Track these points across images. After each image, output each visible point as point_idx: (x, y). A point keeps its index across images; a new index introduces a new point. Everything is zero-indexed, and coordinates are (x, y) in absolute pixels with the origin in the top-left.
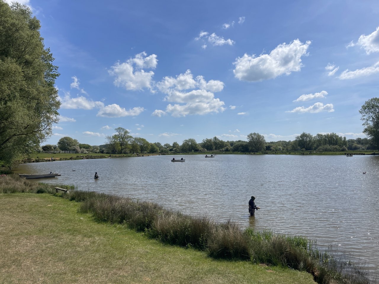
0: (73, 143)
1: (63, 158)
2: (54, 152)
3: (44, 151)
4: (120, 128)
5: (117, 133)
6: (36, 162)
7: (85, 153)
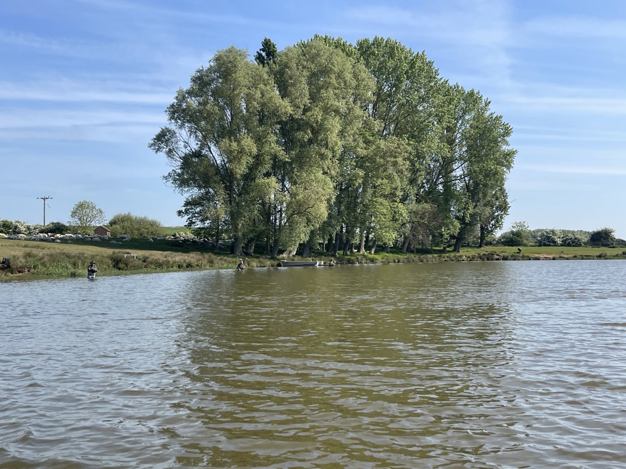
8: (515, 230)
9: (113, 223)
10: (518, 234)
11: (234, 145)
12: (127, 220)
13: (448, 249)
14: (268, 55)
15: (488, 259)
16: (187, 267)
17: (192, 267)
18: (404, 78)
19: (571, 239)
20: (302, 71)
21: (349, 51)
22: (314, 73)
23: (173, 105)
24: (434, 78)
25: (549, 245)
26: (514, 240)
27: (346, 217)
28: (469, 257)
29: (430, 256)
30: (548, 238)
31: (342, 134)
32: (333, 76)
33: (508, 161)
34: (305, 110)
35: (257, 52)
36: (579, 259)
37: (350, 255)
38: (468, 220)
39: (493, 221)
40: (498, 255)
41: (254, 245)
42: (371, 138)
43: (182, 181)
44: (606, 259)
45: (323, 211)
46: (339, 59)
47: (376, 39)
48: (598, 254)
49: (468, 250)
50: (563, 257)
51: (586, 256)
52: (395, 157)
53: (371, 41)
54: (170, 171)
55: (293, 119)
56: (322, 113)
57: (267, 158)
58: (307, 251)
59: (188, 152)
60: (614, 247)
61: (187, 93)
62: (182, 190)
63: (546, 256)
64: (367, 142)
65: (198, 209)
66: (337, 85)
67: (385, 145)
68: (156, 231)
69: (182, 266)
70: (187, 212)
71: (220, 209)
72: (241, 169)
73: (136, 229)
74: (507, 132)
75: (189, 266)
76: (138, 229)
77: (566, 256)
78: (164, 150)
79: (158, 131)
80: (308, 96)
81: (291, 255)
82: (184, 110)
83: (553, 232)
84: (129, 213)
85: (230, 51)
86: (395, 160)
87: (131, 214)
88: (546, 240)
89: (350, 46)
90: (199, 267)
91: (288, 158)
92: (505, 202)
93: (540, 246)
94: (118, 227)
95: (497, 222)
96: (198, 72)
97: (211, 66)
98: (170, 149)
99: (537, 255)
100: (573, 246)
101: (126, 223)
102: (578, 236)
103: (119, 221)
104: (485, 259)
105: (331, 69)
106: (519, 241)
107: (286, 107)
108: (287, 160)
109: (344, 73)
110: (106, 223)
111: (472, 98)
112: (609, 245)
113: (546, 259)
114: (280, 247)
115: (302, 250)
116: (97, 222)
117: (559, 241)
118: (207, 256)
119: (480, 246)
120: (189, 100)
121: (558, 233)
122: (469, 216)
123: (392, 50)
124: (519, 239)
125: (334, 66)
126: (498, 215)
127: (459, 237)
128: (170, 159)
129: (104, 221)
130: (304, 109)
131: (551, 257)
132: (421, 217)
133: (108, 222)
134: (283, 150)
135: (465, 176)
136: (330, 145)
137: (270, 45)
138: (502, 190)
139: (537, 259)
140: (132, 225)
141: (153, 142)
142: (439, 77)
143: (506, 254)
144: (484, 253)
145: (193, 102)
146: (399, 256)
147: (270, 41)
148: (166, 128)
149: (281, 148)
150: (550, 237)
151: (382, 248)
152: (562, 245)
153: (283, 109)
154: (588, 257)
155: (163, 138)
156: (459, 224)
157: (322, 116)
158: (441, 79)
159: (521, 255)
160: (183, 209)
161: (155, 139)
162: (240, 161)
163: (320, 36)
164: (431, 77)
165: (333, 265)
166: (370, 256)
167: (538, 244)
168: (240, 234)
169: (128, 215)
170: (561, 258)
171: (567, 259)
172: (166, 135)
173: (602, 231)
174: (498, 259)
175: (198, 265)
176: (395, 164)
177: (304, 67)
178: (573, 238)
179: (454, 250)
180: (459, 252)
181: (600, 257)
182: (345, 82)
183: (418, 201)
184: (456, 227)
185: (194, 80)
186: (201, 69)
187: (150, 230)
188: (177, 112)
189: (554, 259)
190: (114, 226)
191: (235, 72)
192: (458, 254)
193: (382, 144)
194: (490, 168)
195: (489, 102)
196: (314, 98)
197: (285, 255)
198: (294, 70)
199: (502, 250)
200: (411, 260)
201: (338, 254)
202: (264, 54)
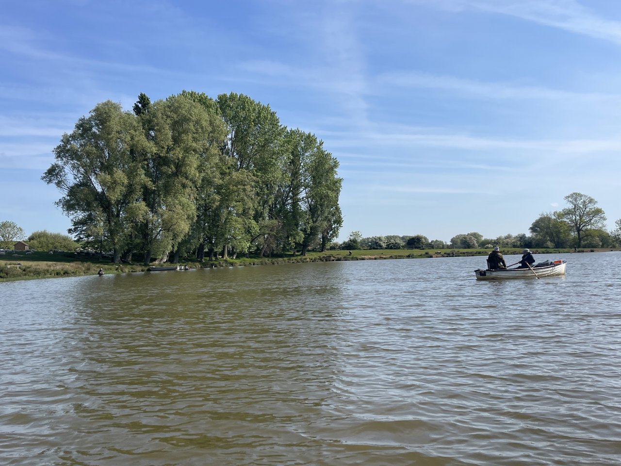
8: (352, 238)
9: (31, 239)
10: (354, 241)
11: (108, 177)
12: (43, 236)
13: (296, 253)
14: (144, 106)
15: (326, 260)
16: (64, 274)
17: (68, 273)
18: (252, 125)
19: (393, 243)
20: (167, 120)
21: (209, 103)
22: (176, 121)
23: (59, 146)
24: (276, 125)
25: (377, 249)
26: (350, 246)
27: (207, 232)
28: (312, 259)
29: (280, 259)
30: (376, 243)
31: (200, 168)
32: (191, 124)
33: (336, 187)
34: (169, 149)
35: (135, 104)
36: (393, 258)
37: (214, 261)
38: (309, 231)
39: (331, 232)
40: (334, 257)
41: (131, 255)
42: (227, 171)
43: (69, 206)
44: (413, 258)
45: (184, 227)
46: (196, 111)
47: (232, 95)
48: (407, 254)
49: (313, 254)
50: (382, 258)
51: (399, 256)
52: (244, 185)
53: (228, 95)
54: (61, 198)
55: (160, 157)
56: (183, 152)
57: (138, 187)
58: (177, 259)
59: (77, 183)
60: (423, 249)
61: (70, 137)
62: (68, 213)
63: (370, 257)
64: (223, 174)
65: (84, 228)
66: (195, 131)
67: (236, 176)
68: (68, 244)
69: (60, 273)
70: (75, 230)
71: (100, 227)
72: (114, 196)
73: (51, 243)
74: (336, 165)
75: (66, 274)
76: (53, 244)
77: (384, 257)
78: (54, 182)
79: (49, 167)
80: (171, 139)
81: (162, 262)
82: (68, 150)
83: (380, 239)
84: (45, 231)
85: (106, 104)
86: (244, 187)
87: (47, 232)
88: (374, 245)
89: (211, 99)
90: (74, 274)
91: (154, 187)
92: (340, 217)
93: (370, 249)
94: (35, 242)
95: (334, 232)
96: (80, 120)
97: (92, 116)
98: (59, 181)
99: (363, 257)
100: (395, 249)
101: (42, 239)
102: (398, 241)
103: (36, 237)
104: (324, 260)
105: (190, 119)
106: (355, 246)
107: (152, 148)
108: (154, 188)
109: (201, 121)
110: (26, 238)
111: (310, 140)
112: (420, 248)
113: (370, 259)
114: (151, 256)
115: (172, 258)
116: (18, 238)
117: (384, 245)
118: (86, 264)
119: (322, 251)
120: (72, 142)
121: (383, 239)
122: (309, 228)
123: (243, 102)
124: (355, 244)
125: (192, 116)
126: (335, 227)
127: (304, 244)
128: (59, 188)
129: (23, 237)
130: (167, 149)
131: (373, 257)
132: (271, 230)
133: (27, 238)
134: (150, 181)
135: (307, 198)
136: (191, 177)
137: (145, 99)
138: (337, 209)
139: (363, 259)
140: (47, 240)
141: (45, 175)
142: (279, 124)
143: (340, 256)
144: (324, 255)
145: (76, 145)
146: (256, 260)
147: (144, 95)
148: (56, 164)
149: (149, 179)
150: (378, 242)
151: (241, 255)
152: (386, 248)
153: (149, 150)
154: (400, 257)
155: (53, 173)
156: (303, 235)
157: (183, 154)
158: (281, 125)
159: (351, 257)
160: (73, 228)
161: (46, 173)
162: (114, 190)
163: (187, 92)
164: (273, 124)
165: (187, 269)
166: (231, 261)
167: (369, 248)
168: (117, 247)
169: (44, 232)
170: (381, 258)
171: (385, 259)
172: (56, 170)
173: (415, 237)
174: (333, 260)
175: (73, 273)
176: (244, 190)
177: (168, 117)
178: (394, 242)
179: (302, 254)
180: (305, 255)
181: (409, 257)
182: (202, 128)
183: (271, 217)
184: (301, 237)
185: (78, 127)
186: (83, 118)
187: (63, 244)
188: (62, 151)
189: (375, 259)
190: (32, 241)
191: (109, 121)
192: (304, 257)
193: (235, 174)
194: (323, 192)
195: (322, 143)
196: (176, 140)
197: (157, 262)
198: (160, 118)
199: (337, 253)
200: (264, 263)
201: (205, 260)
202: (140, 106)
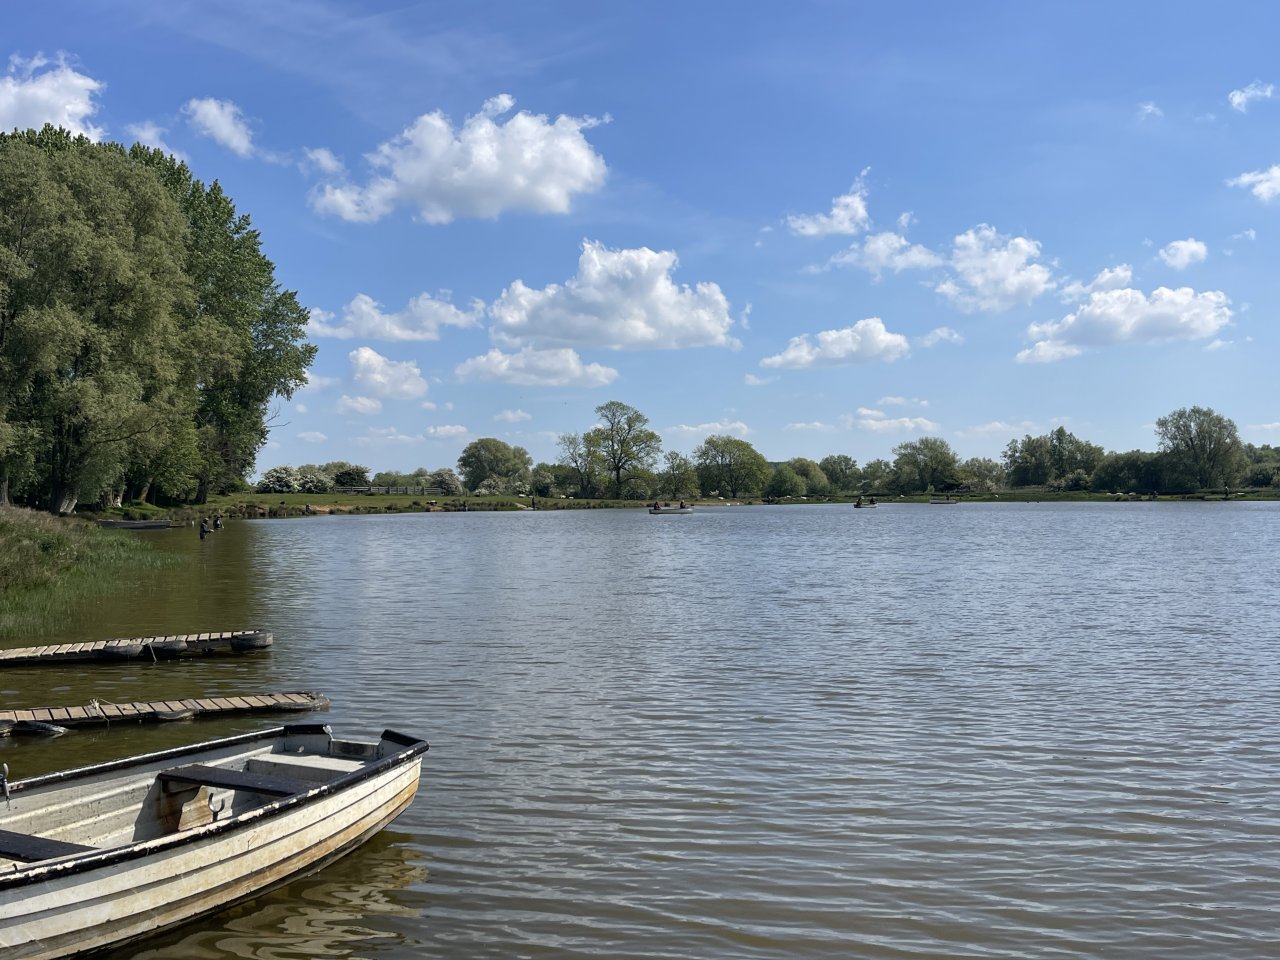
0: (507, 460)
1: (365, 508)
2: (370, 489)
3: (341, 488)
4: (613, 403)
5: (603, 425)
6: (271, 517)
7: (477, 496)
19: (312, 482)
25: (281, 492)
51: (371, 507)
83: (287, 471)
100: (317, 493)
102: (320, 477)
112: (364, 492)
117: (296, 485)
121: (293, 472)
131: (326, 510)
144: (239, 503)
150: (283, 478)
152: (299, 491)
178: (314, 479)
199: (260, 500)
